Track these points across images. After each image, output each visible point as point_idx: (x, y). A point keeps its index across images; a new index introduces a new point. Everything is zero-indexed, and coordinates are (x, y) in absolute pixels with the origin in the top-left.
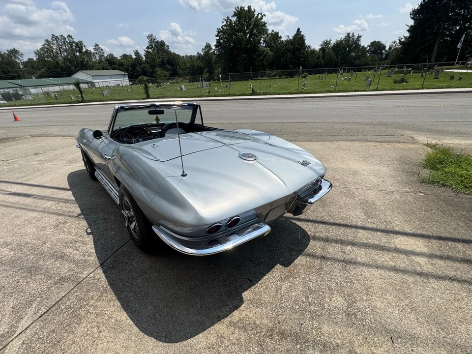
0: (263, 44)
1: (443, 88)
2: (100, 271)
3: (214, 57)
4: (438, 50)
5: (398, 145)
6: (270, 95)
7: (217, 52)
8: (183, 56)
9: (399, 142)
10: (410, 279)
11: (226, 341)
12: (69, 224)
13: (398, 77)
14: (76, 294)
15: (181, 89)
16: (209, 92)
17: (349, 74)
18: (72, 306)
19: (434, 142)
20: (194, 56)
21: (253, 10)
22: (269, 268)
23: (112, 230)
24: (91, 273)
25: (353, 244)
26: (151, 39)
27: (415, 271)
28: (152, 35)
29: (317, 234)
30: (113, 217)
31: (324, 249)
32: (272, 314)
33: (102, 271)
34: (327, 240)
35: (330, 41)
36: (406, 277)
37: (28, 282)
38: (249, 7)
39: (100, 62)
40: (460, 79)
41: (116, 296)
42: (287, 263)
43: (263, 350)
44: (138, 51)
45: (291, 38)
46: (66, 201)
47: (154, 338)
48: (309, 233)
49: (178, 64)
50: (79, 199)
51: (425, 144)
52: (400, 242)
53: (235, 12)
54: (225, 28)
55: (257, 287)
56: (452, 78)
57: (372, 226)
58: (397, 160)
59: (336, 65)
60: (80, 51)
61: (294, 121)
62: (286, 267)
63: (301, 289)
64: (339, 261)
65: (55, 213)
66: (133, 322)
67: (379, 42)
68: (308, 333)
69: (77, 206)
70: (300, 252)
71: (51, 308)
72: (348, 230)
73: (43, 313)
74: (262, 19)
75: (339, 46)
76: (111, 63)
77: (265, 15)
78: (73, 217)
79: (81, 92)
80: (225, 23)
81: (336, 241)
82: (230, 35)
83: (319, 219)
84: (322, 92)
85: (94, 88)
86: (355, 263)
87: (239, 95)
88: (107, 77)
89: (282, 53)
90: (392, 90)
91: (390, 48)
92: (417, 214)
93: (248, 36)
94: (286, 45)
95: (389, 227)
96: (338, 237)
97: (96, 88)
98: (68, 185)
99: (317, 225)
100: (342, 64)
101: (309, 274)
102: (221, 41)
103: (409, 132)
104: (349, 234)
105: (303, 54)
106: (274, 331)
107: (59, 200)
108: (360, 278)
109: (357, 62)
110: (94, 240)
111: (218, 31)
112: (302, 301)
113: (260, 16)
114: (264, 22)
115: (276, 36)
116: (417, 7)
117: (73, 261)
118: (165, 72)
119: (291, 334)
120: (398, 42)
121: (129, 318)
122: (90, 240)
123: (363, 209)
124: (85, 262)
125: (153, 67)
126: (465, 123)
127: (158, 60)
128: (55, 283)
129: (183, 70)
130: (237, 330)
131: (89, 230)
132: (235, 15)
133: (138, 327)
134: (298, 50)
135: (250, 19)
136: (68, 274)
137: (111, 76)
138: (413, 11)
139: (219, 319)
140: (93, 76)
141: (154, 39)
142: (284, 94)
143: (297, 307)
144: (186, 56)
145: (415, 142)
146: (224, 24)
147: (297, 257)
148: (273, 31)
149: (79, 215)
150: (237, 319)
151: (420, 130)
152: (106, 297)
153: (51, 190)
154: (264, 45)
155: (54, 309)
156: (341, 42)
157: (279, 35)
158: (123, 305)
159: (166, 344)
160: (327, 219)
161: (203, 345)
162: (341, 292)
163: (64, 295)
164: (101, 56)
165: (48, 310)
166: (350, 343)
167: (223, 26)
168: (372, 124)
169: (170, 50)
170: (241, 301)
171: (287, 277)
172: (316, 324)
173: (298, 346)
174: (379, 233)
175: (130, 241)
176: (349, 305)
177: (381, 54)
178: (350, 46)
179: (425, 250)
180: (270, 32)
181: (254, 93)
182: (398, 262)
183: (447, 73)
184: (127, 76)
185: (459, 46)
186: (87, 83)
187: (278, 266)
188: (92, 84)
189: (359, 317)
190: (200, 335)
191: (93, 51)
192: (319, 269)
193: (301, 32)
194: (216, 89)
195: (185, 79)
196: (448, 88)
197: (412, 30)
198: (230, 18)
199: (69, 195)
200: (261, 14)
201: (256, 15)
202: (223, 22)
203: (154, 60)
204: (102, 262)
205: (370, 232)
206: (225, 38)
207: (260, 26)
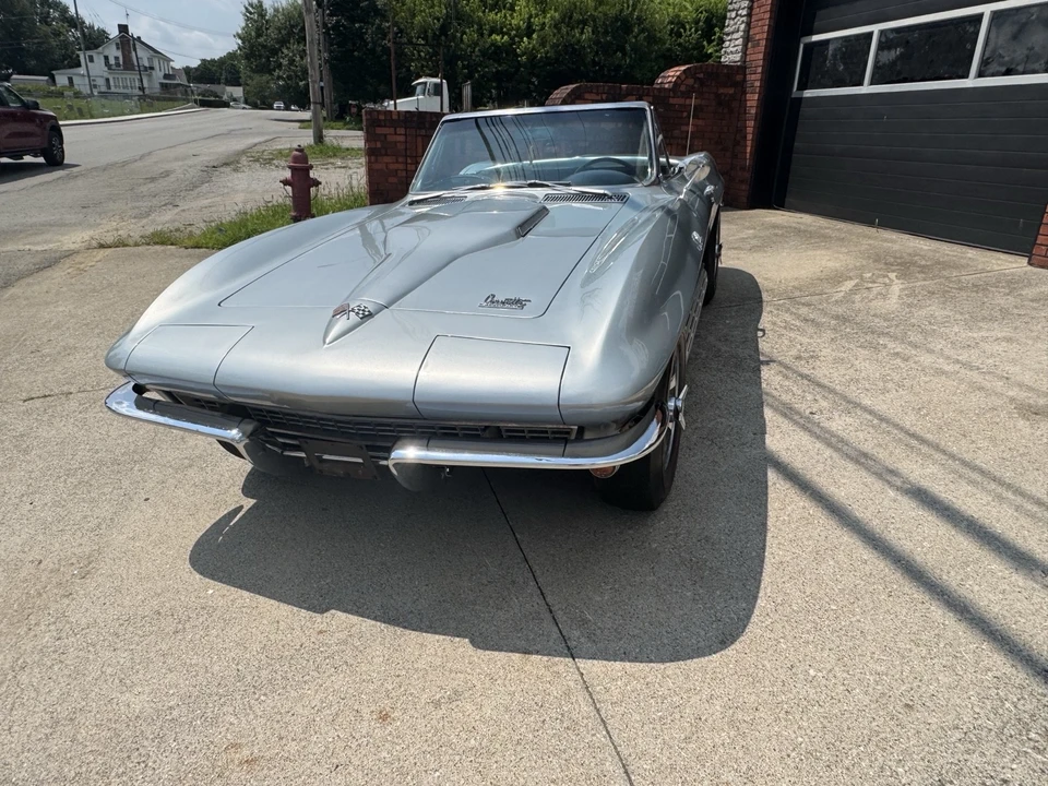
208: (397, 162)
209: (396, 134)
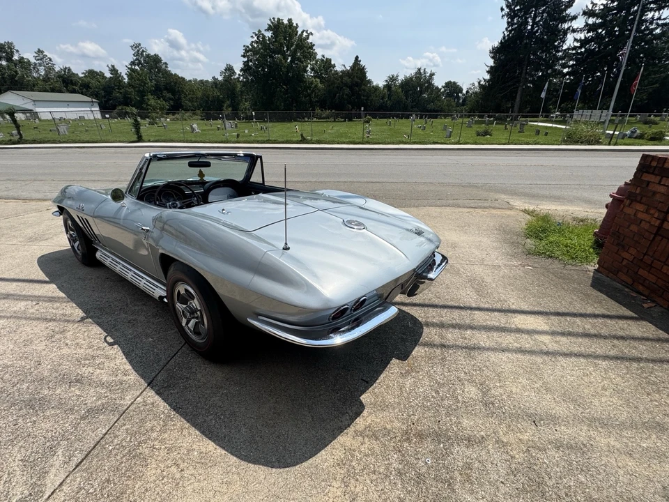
0: (310, 74)
1: (530, 144)
2: (152, 393)
3: (239, 86)
4: (521, 98)
5: (494, 211)
6: (325, 143)
7: (244, 78)
8: (190, 81)
9: (494, 208)
10: (539, 359)
11: (357, 453)
12: (71, 333)
13: (480, 128)
14: (124, 428)
15: (193, 130)
16: (238, 136)
17: (423, 121)
18: (124, 444)
19: (531, 208)
20: (207, 81)
21: (295, 25)
22: (385, 364)
23: (147, 336)
24: (138, 397)
25: (472, 327)
26: (138, 51)
27: (542, 350)
28: (140, 44)
29: (429, 320)
30: (142, 318)
31: (441, 336)
32: (402, 415)
33: (154, 392)
34: (442, 325)
35: (397, 76)
36: (534, 357)
37: (35, 421)
38: (290, 20)
39: (46, 79)
40: (546, 134)
41: (188, 422)
42: (404, 356)
43: (403, 455)
44: (116, 67)
45: (349, 68)
46: (52, 299)
47: (263, 465)
48: (420, 319)
49: (183, 91)
50: (72, 296)
51: (522, 211)
52: (519, 321)
53: (270, 26)
54: (256, 46)
55: (376, 387)
56: (538, 132)
57: (486, 306)
58: (496, 229)
59: (405, 108)
60: (9, 59)
61: (366, 180)
62: (405, 361)
63: (428, 383)
64: (462, 348)
65: (38, 319)
66: (226, 450)
67: (454, 83)
68: (447, 430)
69: (74, 305)
70: (415, 341)
71: (90, 452)
72: (463, 313)
73: (79, 461)
74: (308, 38)
75: (408, 83)
76: (66, 83)
77: (312, 34)
78: (74, 322)
79: (18, 127)
80: (256, 38)
81: (454, 326)
82: (263, 56)
83: (427, 302)
84: (393, 143)
85: (37, 121)
86: (479, 348)
87: (283, 143)
88: (62, 103)
89: (337, 87)
90: (476, 143)
91: (467, 92)
92: (530, 290)
93: (289, 61)
94: (341, 77)
95: (505, 306)
96: (454, 322)
97: (40, 120)
98: (44, 275)
99: (426, 309)
100: (412, 107)
101: (432, 366)
102: (250, 64)
103: (503, 196)
104: (466, 317)
105: (364, 90)
106: (410, 433)
107: (38, 299)
108: (488, 364)
109: (431, 106)
110: (123, 352)
111: (246, 50)
112: (433, 397)
113: (305, 34)
114: (311, 43)
115: (327, 64)
116: (496, 44)
117: (101, 384)
118: (161, 102)
119: (430, 434)
120: (477, 84)
121: (218, 447)
122: (116, 351)
123: (473, 288)
124: (122, 384)
125: (142, 94)
126: (558, 186)
127: (151, 84)
128: (83, 418)
129: (191, 100)
130: (366, 440)
131: (110, 339)
132: (269, 29)
133: (236, 456)
134: (357, 85)
135: (291, 37)
136: (99, 403)
137: (68, 103)
138: (493, 49)
139: (341, 430)
140: (34, 101)
141: (143, 51)
142: (344, 143)
143: (429, 404)
144: (195, 80)
145: (511, 208)
146: (253, 40)
147: (414, 348)
148: (323, 56)
149: (83, 319)
150: (363, 427)
151: (514, 193)
152: (174, 425)
153: (15, 284)
154: (312, 75)
155: (95, 452)
156: (411, 78)
157: (332, 63)
158: (203, 433)
159: (281, 470)
160: (436, 302)
161: (330, 462)
162: (471, 381)
163: (104, 431)
164: (50, 69)
165: (87, 455)
166: (494, 433)
167: (253, 42)
168: (460, 185)
169: (169, 69)
170: (361, 407)
171: (408, 373)
172: (454, 419)
173: (442, 445)
174: (496, 313)
175: (183, 348)
176: (484, 394)
177: (458, 97)
178: (421, 85)
179: (546, 328)
180: (319, 57)
181: (304, 141)
182: (523, 343)
183: (532, 126)
184: (96, 105)
185: (543, 95)
186: (24, 111)
187: (394, 361)
188: (35, 115)
189: (497, 405)
190: (323, 452)
191: (33, 60)
192: (442, 359)
193: (360, 61)
194: (246, 131)
195: (194, 114)
196: (535, 144)
197: (491, 71)
198: (263, 32)
199: (52, 289)
200: (307, 31)
201: (299, 33)
202: (252, 37)
203: (144, 83)
204: (149, 381)
205: (486, 313)
206: (257, 60)
207: (304, 48)
208: (647, 212)
209: (659, 183)
